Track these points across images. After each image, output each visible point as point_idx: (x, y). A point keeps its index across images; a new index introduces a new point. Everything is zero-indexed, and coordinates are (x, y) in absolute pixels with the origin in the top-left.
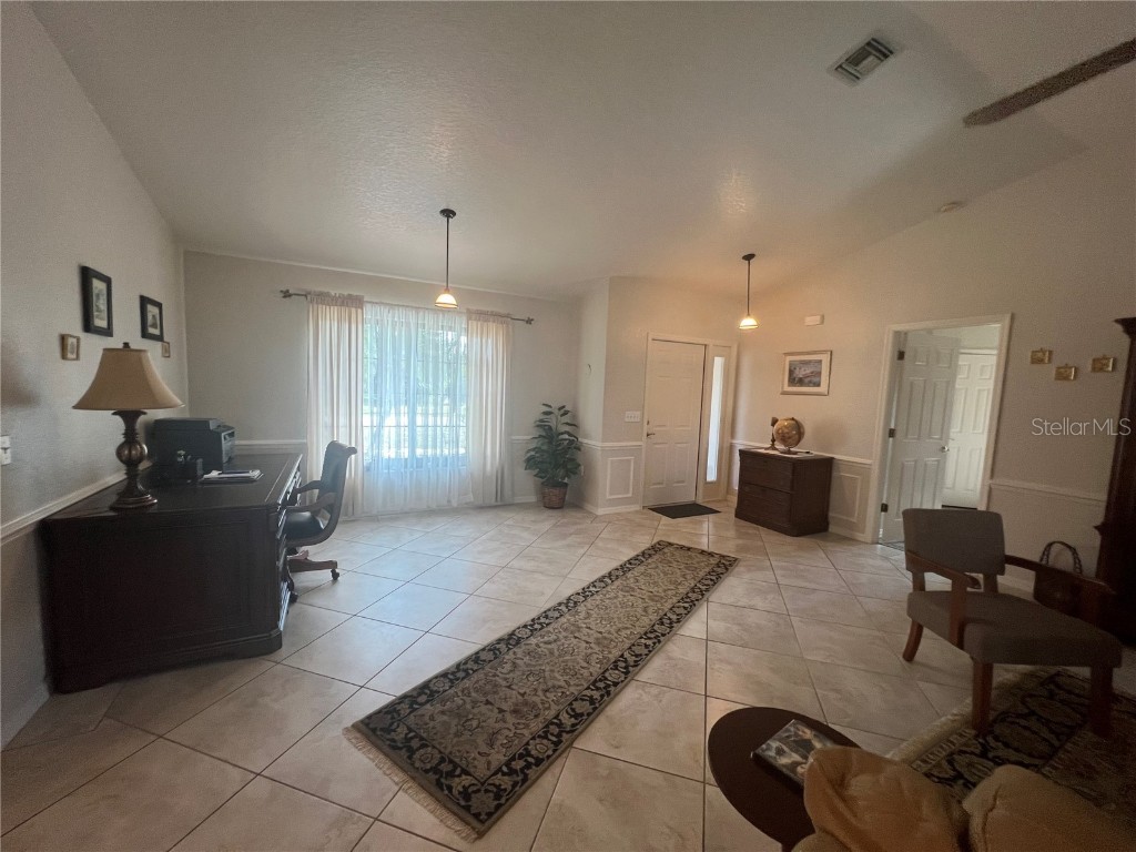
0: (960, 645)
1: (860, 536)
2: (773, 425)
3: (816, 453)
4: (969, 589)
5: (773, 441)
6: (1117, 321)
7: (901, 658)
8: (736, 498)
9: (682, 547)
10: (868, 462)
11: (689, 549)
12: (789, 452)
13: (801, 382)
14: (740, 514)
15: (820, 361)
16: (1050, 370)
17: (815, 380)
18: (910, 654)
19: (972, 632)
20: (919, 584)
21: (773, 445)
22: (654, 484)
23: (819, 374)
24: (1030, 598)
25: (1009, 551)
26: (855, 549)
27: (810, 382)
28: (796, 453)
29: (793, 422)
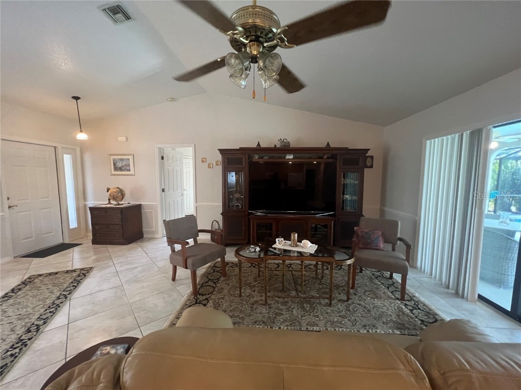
0: (187, 268)
1: (157, 236)
2: (108, 192)
3: (133, 203)
4: (187, 246)
5: (109, 200)
6: (218, 150)
7: (171, 281)
8: (91, 233)
9: (50, 274)
10: (156, 203)
11: (56, 273)
12: (119, 204)
13: (121, 169)
14: (94, 242)
15: (129, 159)
16: (206, 165)
17: (128, 168)
18: (174, 279)
19: (189, 261)
20: (173, 250)
21: (109, 202)
22: (23, 239)
23: (129, 165)
24: (210, 242)
25: (199, 228)
26: (156, 242)
27: (125, 169)
28: (122, 204)
29: (118, 189)
